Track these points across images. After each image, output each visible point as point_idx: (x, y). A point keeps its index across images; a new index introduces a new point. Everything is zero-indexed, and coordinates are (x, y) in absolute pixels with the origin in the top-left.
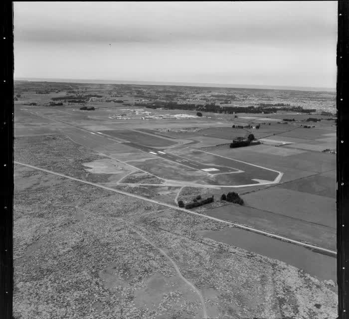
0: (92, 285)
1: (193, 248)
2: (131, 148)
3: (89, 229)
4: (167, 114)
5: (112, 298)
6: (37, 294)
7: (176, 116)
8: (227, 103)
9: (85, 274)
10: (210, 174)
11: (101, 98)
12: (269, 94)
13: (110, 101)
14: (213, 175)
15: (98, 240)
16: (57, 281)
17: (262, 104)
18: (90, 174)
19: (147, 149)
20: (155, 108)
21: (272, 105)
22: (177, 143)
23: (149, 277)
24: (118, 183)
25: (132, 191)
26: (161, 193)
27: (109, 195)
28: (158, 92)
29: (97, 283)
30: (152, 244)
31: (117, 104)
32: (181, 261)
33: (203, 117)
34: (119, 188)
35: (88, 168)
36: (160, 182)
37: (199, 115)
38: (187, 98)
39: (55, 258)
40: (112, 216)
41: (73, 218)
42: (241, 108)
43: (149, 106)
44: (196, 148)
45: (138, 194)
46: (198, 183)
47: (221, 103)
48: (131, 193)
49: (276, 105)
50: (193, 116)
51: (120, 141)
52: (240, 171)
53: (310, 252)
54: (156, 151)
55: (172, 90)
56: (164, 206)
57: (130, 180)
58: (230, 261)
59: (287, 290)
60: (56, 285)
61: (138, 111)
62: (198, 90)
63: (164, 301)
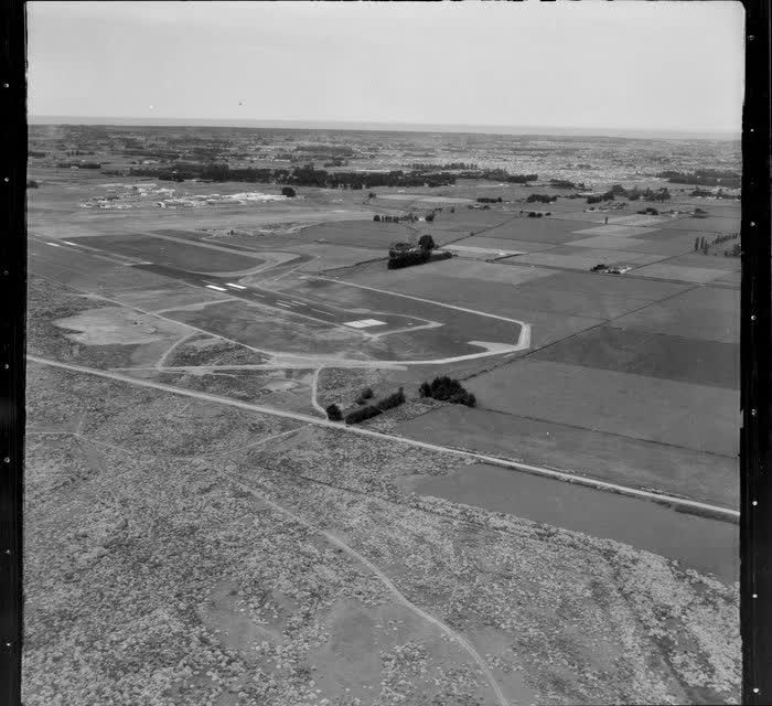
0: (193, 645)
1: (403, 523)
2: (163, 279)
3: (130, 492)
4: (213, 194)
5: (256, 678)
6: (55, 687)
7: (236, 197)
8: (339, 165)
9: (164, 619)
10: (367, 335)
11: (45, 159)
12: (425, 144)
13: (69, 166)
14: (375, 337)
15: (164, 520)
16: (98, 644)
17: (417, 166)
18: (83, 348)
19: (200, 279)
20: (180, 178)
21: (440, 167)
22: (263, 262)
23: (327, 610)
24: (160, 368)
25: (203, 384)
26: (273, 388)
27: (149, 399)
28: (173, 142)
29: (204, 641)
30: (304, 522)
31: (88, 172)
32: (387, 558)
33: (299, 197)
34: (166, 379)
35: (72, 332)
36: (259, 359)
37: (289, 193)
38: (246, 155)
39: (69, 578)
40: (175, 452)
42: (375, 175)
43: (164, 176)
44: (314, 274)
45: (217, 393)
46: (350, 357)
47: (326, 166)
48: (199, 390)
49: (447, 167)
51: (127, 263)
52: (433, 325)
54: (221, 282)
55: (201, 136)
56: (295, 420)
57: (184, 358)
60: (97, 655)
61: (144, 188)
62: (263, 135)
63: (391, 674)
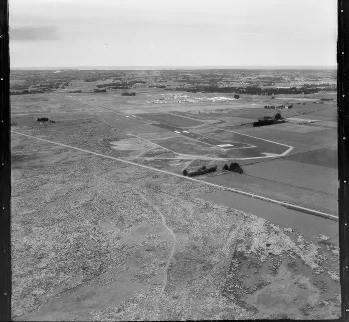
0: (90, 229)
2: (159, 129)
3: (99, 192)
4: (205, 97)
5: (103, 238)
6: (46, 235)
7: (212, 99)
8: (270, 85)
9: (87, 222)
10: (222, 149)
11: (146, 84)
12: (319, 75)
13: (153, 87)
14: (225, 150)
15: (105, 200)
16: (64, 227)
17: (305, 85)
18: (114, 150)
19: (172, 129)
20: (195, 91)
21: (317, 85)
22: (204, 123)
23: (138, 225)
24: (136, 158)
25: (146, 163)
26: (171, 165)
27: (125, 167)
28: (204, 76)
29: (95, 229)
30: (149, 202)
31: (160, 89)
32: (169, 214)
33: (240, 99)
34: (136, 161)
35: (113, 145)
36: (174, 155)
37: (237, 97)
38: (232, 81)
39: (66, 211)
40: (122, 182)
41: (89, 184)
42: (282, 89)
43: (189, 91)
44: (220, 128)
45: (151, 166)
46: (209, 156)
47: (264, 86)
48: (145, 165)
49: (320, 85)
50: (229, 99)
51: (149, 123)
52: (253, 146)
53: (285, 209)
54: (180, 130)
55: (218, 74)
56: (170, 175)
57: (148, 155)
58: (210, 215)
59: (249, 235)
60: (62, 229)
61: (177, 95)
62: (244, 72)
63: (144, 240)
